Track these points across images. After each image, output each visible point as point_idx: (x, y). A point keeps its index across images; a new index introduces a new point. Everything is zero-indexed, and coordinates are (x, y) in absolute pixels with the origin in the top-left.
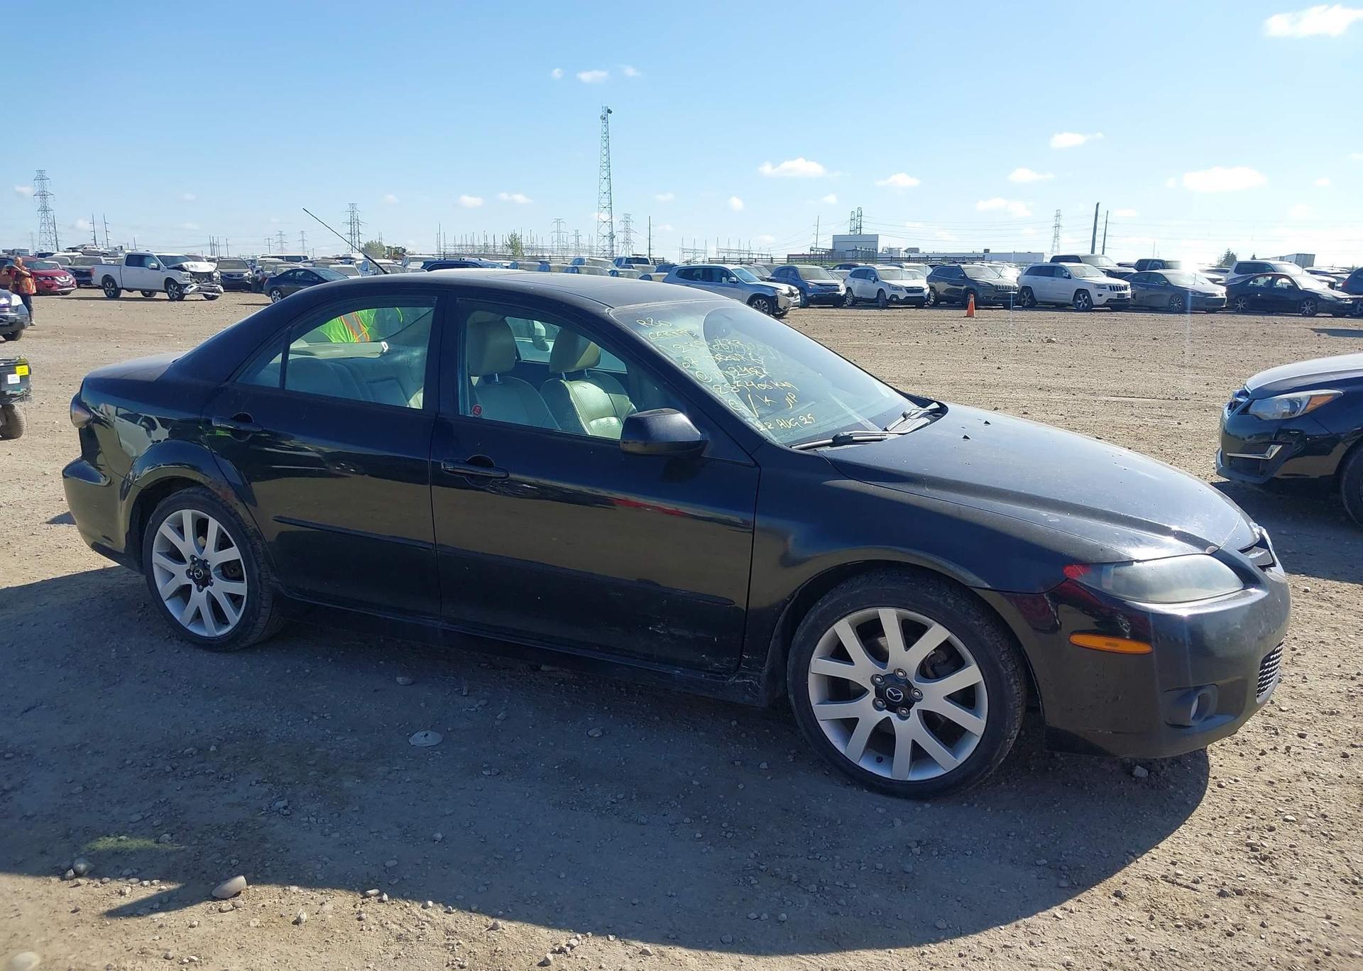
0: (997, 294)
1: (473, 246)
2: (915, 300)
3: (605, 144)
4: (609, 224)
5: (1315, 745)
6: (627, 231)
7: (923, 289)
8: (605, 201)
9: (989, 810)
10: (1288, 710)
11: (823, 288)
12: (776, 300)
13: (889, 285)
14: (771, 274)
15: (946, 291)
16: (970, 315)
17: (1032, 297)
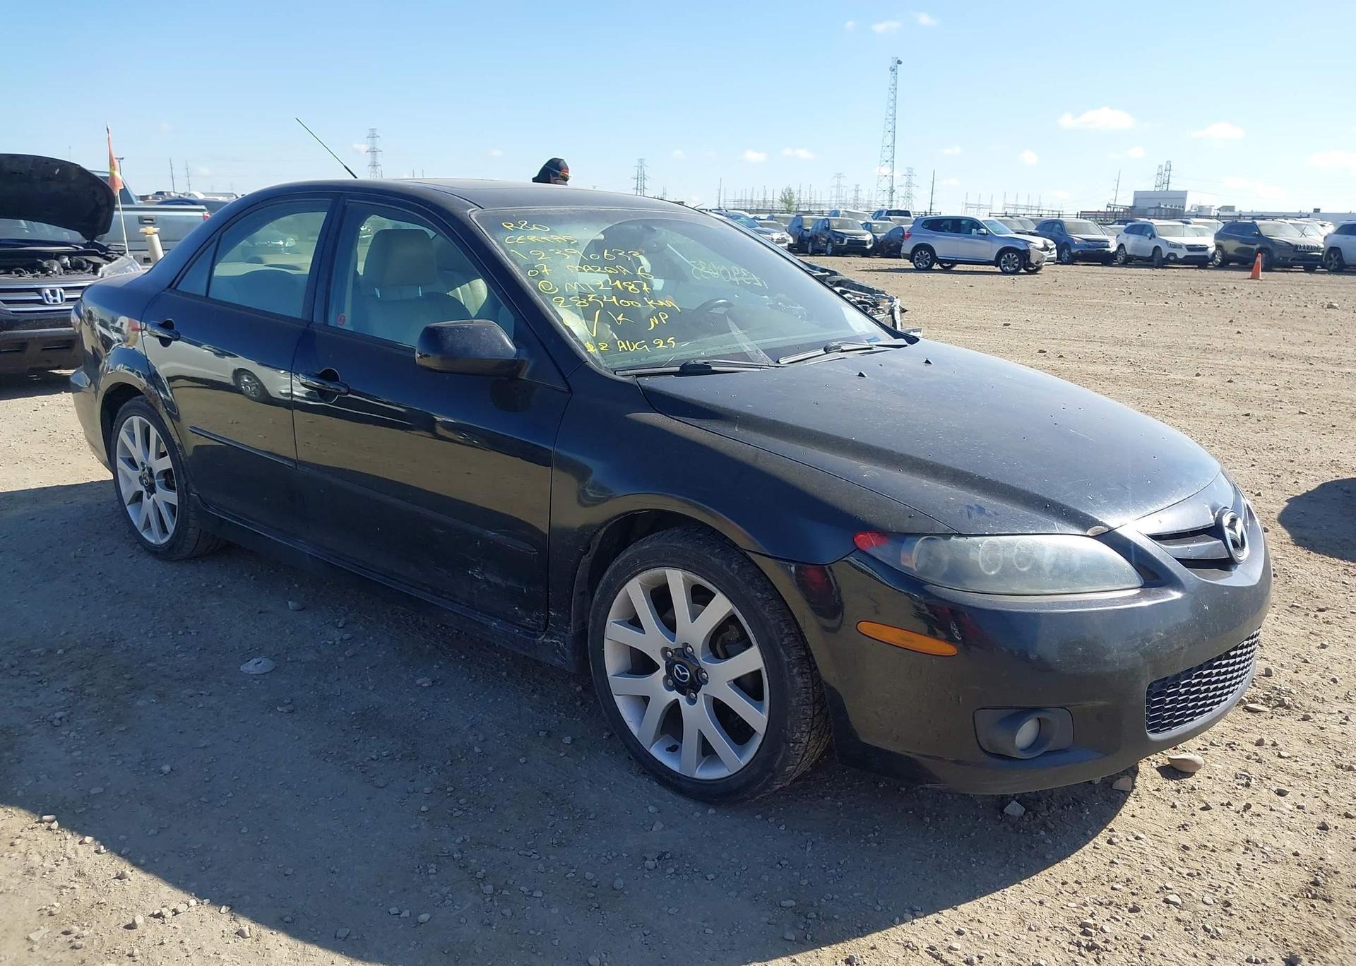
0: (1294, 255)
1: (752, 201)
2: (1197, 259)
3: (892, 96)
4: (889, 178)
5: (1291, 807)
6: (909, 185)
7: (1208, 247)
8: (888, 155)
9: (783, 828)
10: (1289, 757)
11: (1090, 244)
12: (1028, 254)
13: (1167, 242)
14: (1035, 227)
15: (1237, 250)
16: (1255, 277)
17: (1340, 259)
